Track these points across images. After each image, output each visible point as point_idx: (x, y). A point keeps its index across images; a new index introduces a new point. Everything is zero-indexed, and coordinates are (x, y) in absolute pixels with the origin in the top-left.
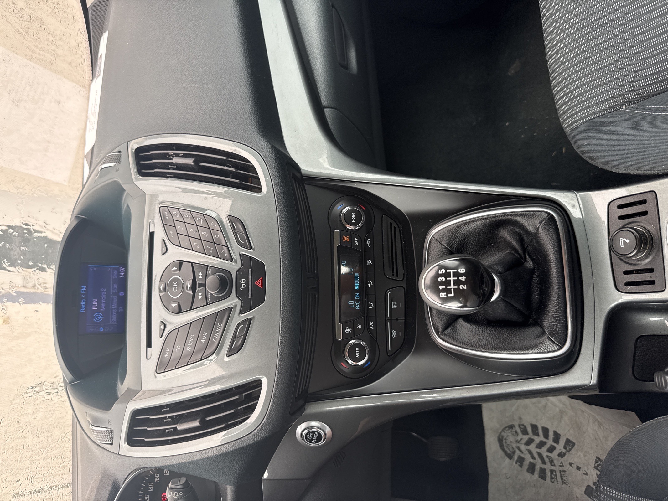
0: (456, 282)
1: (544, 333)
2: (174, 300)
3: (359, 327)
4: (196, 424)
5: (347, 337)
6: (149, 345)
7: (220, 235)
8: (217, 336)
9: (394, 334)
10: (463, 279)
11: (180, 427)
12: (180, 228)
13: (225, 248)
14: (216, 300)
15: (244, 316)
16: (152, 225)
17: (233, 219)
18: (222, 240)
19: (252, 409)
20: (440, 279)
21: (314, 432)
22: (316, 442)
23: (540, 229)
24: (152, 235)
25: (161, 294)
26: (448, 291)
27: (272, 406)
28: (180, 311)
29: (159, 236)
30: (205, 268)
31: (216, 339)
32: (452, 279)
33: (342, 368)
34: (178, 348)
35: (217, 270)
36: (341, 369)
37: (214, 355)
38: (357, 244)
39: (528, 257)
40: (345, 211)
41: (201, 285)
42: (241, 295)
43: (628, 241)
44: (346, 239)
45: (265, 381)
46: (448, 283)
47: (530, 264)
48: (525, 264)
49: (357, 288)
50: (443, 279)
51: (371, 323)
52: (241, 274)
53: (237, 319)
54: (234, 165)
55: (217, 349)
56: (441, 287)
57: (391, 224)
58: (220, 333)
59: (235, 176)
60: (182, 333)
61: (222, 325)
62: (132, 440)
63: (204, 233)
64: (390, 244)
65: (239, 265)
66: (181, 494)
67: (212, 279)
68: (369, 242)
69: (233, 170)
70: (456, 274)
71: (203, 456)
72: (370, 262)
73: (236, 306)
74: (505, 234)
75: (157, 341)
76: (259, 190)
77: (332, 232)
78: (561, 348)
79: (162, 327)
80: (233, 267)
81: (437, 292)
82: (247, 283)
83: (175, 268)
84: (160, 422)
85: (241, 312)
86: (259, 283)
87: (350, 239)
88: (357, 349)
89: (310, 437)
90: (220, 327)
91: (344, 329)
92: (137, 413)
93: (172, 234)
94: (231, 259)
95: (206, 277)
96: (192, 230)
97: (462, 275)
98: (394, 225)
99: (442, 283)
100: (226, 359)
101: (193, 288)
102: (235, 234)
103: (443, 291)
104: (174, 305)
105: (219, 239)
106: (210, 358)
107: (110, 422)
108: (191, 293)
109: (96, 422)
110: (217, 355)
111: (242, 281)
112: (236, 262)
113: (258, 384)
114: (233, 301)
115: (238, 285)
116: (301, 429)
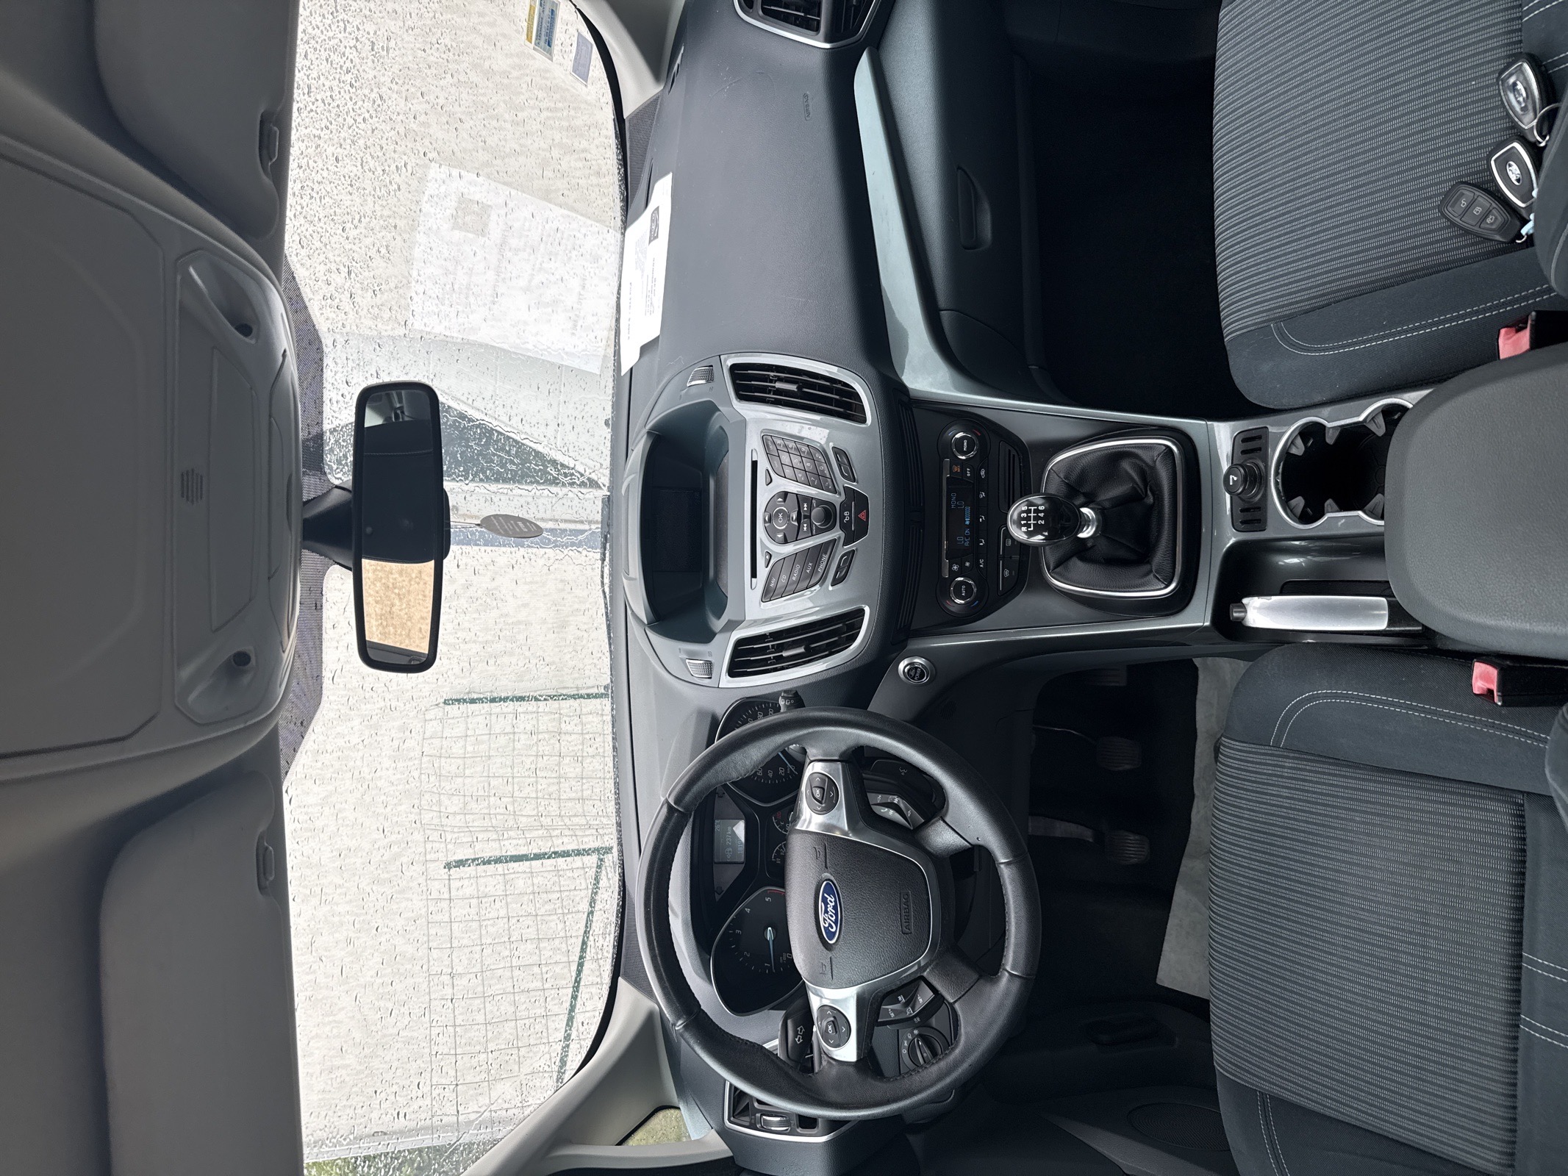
0: (1035, 518)
1: (1151, 571)
2: (780, 531)
3: (967, 564)
4: (801, 650)
5: (954, 575)
6: (754, 575)
7: (824, 467)
8: (822, 566)
9: (1007, 573)
10: (1042, 515)
11: (785, 654)
12: (785, 458)
13: (829, 480)
14: (820, 531)
15: (848, 548)
16: (754, 454)
17: (837, 451)
18: (826, 472)
19: (854, 638)
20: (1022, 515)
21: (916, 668)
22: (919, 679)
23: (1157, 462)
24: (754, 464)
25: (767, 525)
26: (1028, 526)
27: (874, 634)
28: (786, 541)
29: (763, 466)
30: (809, 499)
31: (820, 570)
32: (1032, 515)
33: (948, 607)
34: (784, 578)
35: (820, 502)
36: (946, 607)
37: (818, 586)
38: (969, 475)
39: (1149, 492)
40: (958, 436)
41: (806, 517)
42: (843, 527)
43: (1235, 479)
44: (957, 469)
45: (867, 609)
46: (1028, 518)
47: (1150, 500)
48: (1145, 500)
49: (967, 523)
50: (1025, 515)
51: (981, 561)
52: (845, 506)
53: (842, 550)
54: (838, 392)
55: (822, 580)
56: (1023, 522)
57: (1010, 451)
58: (825, 564)
59: (838, 403)
60: (788, 564)
61: (827, 556)
62: (733, 672)
63: (808, 464)
64: (1007, 475)
65: (843, 497)
66: (792, 701)
67: (816, 511)
68: (983, 473)
69: (838, 397)
70: (1037, 511)
71: (807, 682)
72: (983, 495)
73: (839, 538)
74: (1126, 465)
75: (763, 571)
76: (864, 421)
77: (941, 461)
78: (1167, 586)
79: (768, 557)
80: (837, 499)
81: (1020, 526)
82: (850, 516)
83: (780, 500)
84: (763, 651)
85: (845, 544)
86: (862, 517)
87: (962, 469)
88: (964, 587)
89: (912, 673)
90: (825, 558)
91: (951, 566)
92: (740, 642)
93: (776, 464)
94: (835, 492)
95: (810, 508)
96: (796, 460)
97: (1041, 511)
98: (1013, 452)
99: (1024, 519)
100: (830, 588)
101: (799, 519)
102: (840, 466)
103: (1024, 525)
104: (780, 536)
105: (823, 471)
106: (813, 589)
107: (710, 654)
108: (796, 524)
109: (692, 656)
110: (821, 586)
111: (846, 514)
112: (840, 494)
113: (860, 612)
114: (836, 533)
115: (842, 517)
116: (903, 666)
